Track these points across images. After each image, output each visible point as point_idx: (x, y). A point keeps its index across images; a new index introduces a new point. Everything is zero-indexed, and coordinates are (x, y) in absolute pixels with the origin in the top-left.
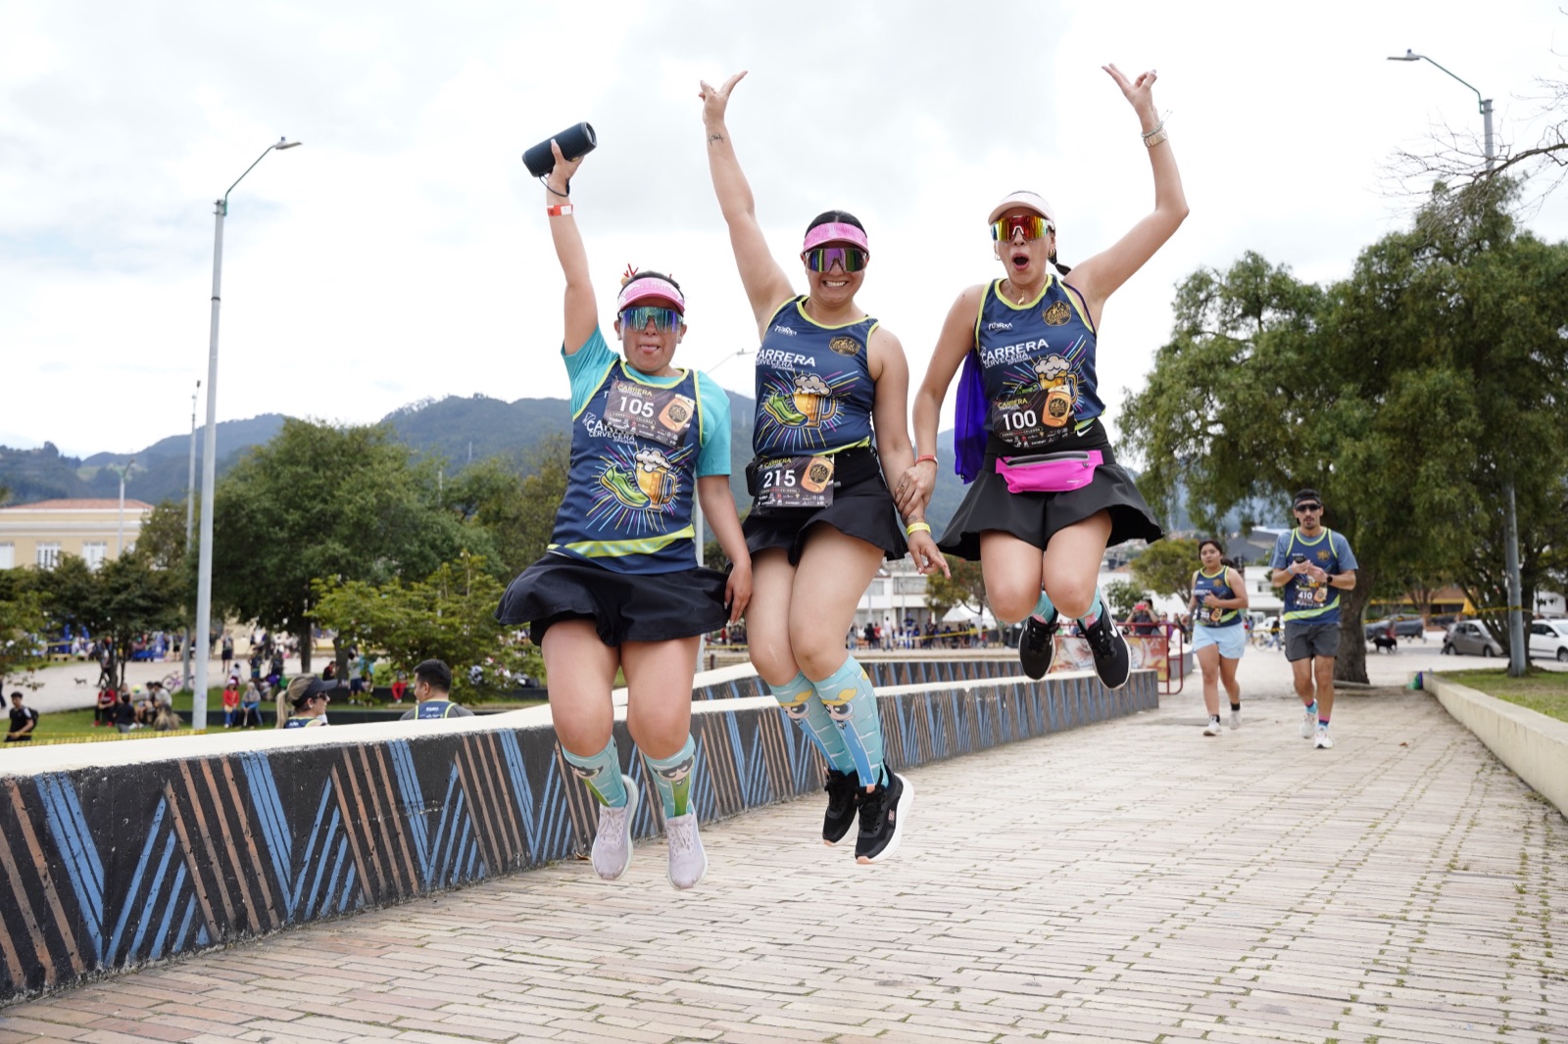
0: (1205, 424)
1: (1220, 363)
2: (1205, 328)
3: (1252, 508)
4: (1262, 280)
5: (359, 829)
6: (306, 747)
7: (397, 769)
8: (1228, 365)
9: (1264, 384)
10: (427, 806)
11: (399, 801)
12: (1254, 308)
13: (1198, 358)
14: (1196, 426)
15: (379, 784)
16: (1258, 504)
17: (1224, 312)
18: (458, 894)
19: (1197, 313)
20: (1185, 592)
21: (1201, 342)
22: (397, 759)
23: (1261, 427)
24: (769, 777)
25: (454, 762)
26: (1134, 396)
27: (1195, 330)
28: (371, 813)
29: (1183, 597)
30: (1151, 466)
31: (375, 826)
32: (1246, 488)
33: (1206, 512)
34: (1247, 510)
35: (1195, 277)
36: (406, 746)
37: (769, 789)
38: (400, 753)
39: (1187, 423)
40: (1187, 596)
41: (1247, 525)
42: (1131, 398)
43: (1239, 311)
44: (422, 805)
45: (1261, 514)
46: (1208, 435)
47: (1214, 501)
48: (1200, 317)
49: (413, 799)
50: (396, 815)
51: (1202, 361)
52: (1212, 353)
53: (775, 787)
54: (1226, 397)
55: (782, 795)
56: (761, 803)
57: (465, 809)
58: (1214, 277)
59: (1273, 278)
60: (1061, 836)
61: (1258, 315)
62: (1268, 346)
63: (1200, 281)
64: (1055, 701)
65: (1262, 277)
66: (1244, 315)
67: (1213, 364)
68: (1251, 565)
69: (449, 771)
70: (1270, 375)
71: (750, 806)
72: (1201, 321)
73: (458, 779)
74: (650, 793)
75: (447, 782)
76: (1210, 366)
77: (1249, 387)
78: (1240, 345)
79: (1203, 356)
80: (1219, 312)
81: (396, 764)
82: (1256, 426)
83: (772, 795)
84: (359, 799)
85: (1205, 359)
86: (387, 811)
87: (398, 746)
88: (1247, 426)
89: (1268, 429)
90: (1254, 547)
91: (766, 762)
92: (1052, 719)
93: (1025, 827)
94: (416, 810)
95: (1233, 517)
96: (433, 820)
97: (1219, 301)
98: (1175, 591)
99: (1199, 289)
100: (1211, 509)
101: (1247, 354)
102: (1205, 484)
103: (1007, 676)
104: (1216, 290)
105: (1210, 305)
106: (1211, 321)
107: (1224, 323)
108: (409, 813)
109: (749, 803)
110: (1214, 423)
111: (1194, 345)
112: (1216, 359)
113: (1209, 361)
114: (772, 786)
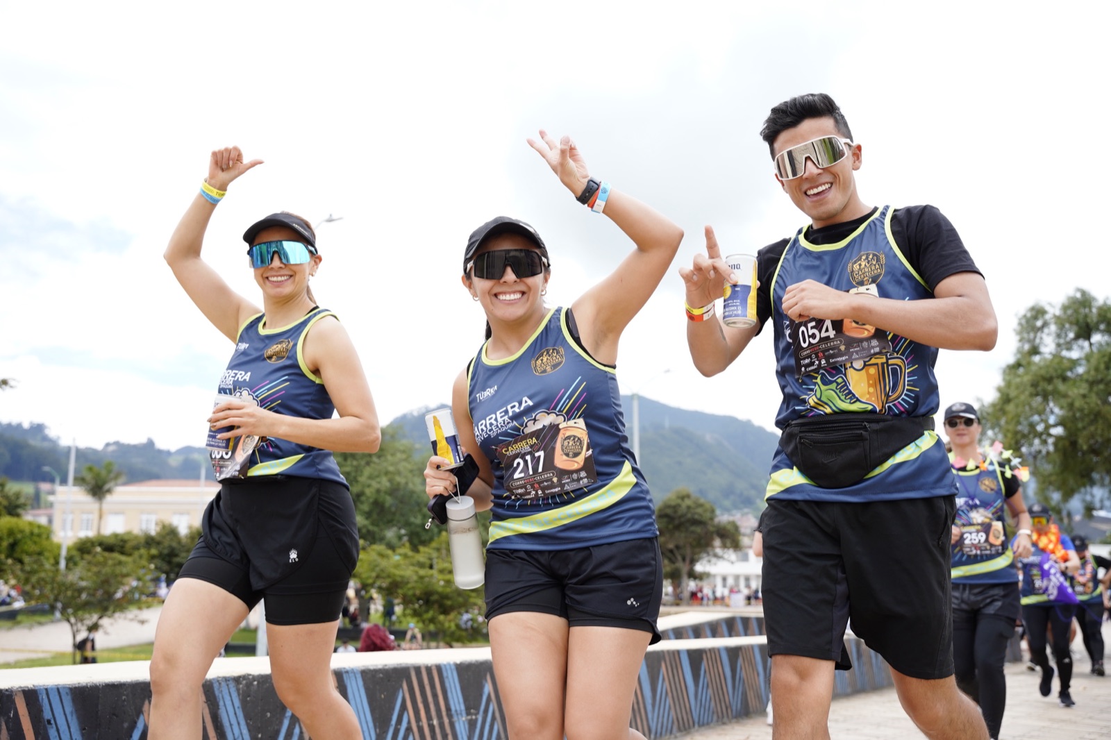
0: (1048, 427)
1: (1058, 377)
2: (1043, 349)
3: (1093, 496)
4: (1091, 311)
5: (420, 729)
6: (386, 665)
7: (447, 685)
8: (1065, 379)
9: (1097, 394)
10: (468, 713)
11: (448, 709)
12: (1085, 332)
13: (1038, 373)
14: (1040, 428)
15: (435, 696)
16: (1098, 493)
17: (1059, 336)
19: (1035, 337)
21: (1040, 361)
22: (447, 677)
23: (1096, 429)
24: (713, 704)
25: (486, 680)
27: (1035, 351)
28: (429, 718)
31: (432, 727)
32: (1086, 478)
33: (1052, 499)
34: (1088, 498)
35: (1032, 309)
36: (453, 667)
37: (713, 713)
38: (449, 672)
39: (1032, 426)
41: (1089, 509)
42: (983, 406)
43: (1071, 335)
44: (464, 713)
45: (1102, 501)
46: (1050, 435)
47: (1058, 489)
48: (1038, 340)
49: (458, 709)
50: (446, 721)
51: (1042, 376)
52: (1051, 369)
53: (717, 711)
54: (1065, 405)
55: (723, 717)
57: (494, 718)
58: (1047, 308)
59: (1100, 309)
61: (1088, 337)
62: (1099, 363)
63: (1038, 312)
65: (1090, 307)
66: (1077, 337)
67: (1051, 378)
68: (1094, 543)
69: (481, 688)
70: (1101, 387)
71: (699, 726)
72: (1039, 344)
73: (489, 696)
75: (481, 696)
76: (1049, 380)
77: (1084, 396)
78: (1074, 363)
79: (1043, 372)
80: (1054, 335)
81: (446, 681)
82: (1092, 428)
83: (715, 718)
84: (421, 706)
85: (1044, 374)
86: (440, 717)
87: (448, 667)
88: (1084, 428)
89: (1103, 430)
90: (1096, 529)
91: (710, 691)
94: (460, 717)
95: (1076, 504)
96: (472, 724)
97: (1053, 328)
99: (1035, 318)
100: (1056, 496)
101: (1080, 370)
102: (1050, 475)
104: (1051, 319)
105: (1046, 330)
106: (1048, 344)
107: (1059, 345)
108: (455, 719)
109: (699, 723)
110: (1055, 426)
111: (1035, 364)
112: (1054, 374)
113: (1048, 376)
114: (715, 710)
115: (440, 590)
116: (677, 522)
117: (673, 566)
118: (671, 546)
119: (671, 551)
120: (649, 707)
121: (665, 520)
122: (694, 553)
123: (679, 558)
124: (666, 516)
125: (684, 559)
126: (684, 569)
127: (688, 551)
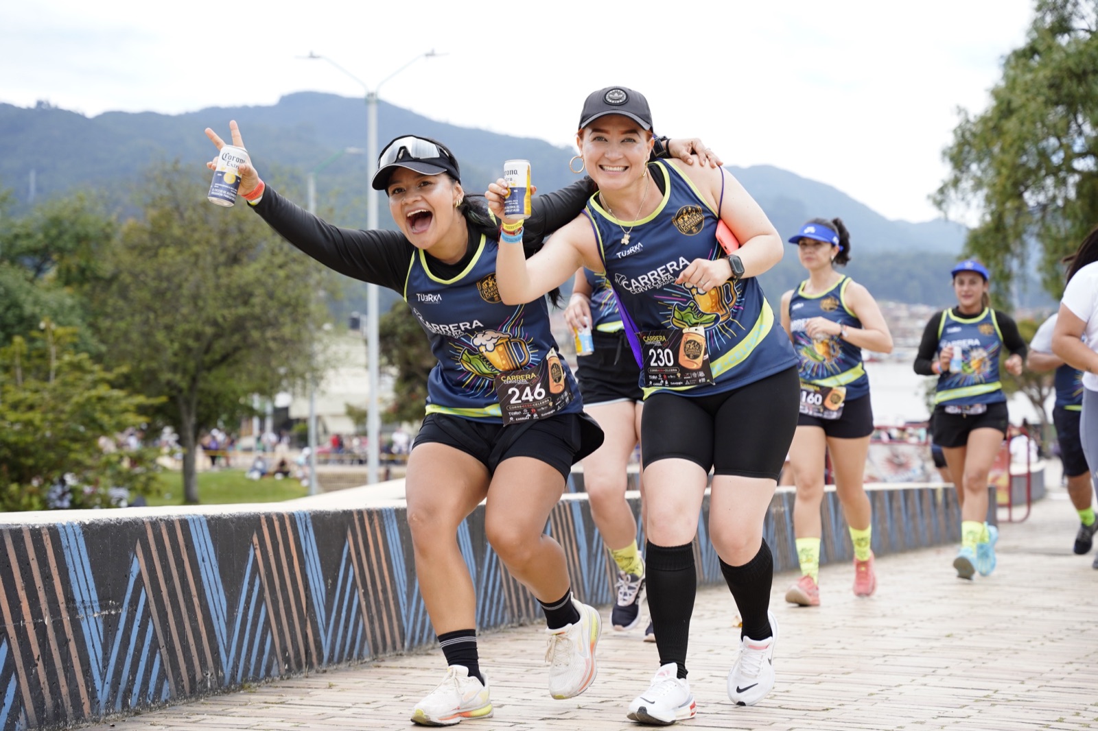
2: (1077, 23)
5: (21, 632)
7: (68, 559)
10: (102, 608)
11: (70, 599)
13: (1064, 65)
14: (1056, 159)
15: (47, 577)
18: (137, 718)
20: (1034, 392)
21: (1069, 43)
22: (69, 547)
24: (505, 593)
25: (135, 553)
26: (972, 119)
27: (1062, 26)
28: (36, 613)
29: (1032, 398)
30: (992, 214)
31: (41, 629)
36: (78, 531)
37: (505, 608)
38: (72, 539)
39: (1044, 155)
40: (1037, 396)
42: (968, 121)
44: (96, 606)
46: (1073, 171)
48: (1069, 7)
49: (86, 598)
50: (66, 618)
51: (1070, 70)
52: (1085, 59)
53: (512, 606)
55: (520, 617)
56: (495, 625)
57: (147, 614)
60: (877, 661)
67: (1085, 73)
69: (128, 564)
72: (1071, 14)
73: (139, 577)
74: (363, 604)
75: (127, 577)
76: (1081, 77)
79: (1071, 63)
81: (67, 552)
83: (508, 616)
84: (22, 594)
85: (1073, 66)
86: (55, 612)
87: (69, 530)
93: (830, 652)
94: (89, 611)
96: (110, 624)
98: (1021, 388)
102: (1066, 239)
106: (1086, 14)
108: (82, 614)
110: (1082, 155)
111: (1059, 47)
112: (1090, 67)
113: (1079, 71)
114: (508, 604)
115: (12, 439)
120: (403, 598)
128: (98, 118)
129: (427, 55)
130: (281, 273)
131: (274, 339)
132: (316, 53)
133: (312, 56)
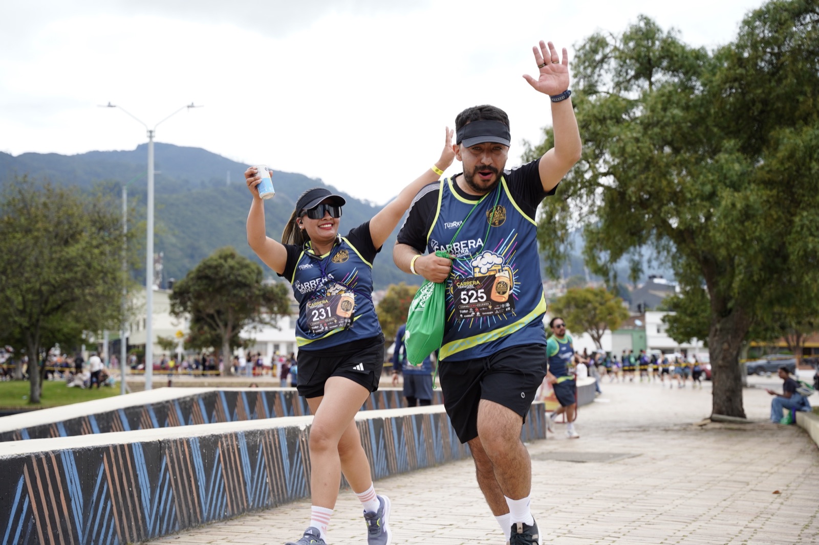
0: (596, 176)
1: (611, 118)
2: (601, 88)
3: (641, 255)
4: (653, 43)
8: (619, 121)
9: (651, 138)
12: (646, 70)
13: (591, 113)
14: (588, 176)
16: (647, 251)
17: (618, 74)
19: (593, 72)
20: (594, 332)
21: (596, 100)
23: (647, 178)
26: (533, 149)
27: (591, 89)
29: (593, 336)
30: (546, 212)
32: (636, 236)
33: (600, 258)
34: (636, 258)
35: (592, 39)
39: (579, 173)
40: (596, 335)
41: (636, 271)
42: (530, 150)
43: (632, 73)
45: (649, 261)
46: (599, 185)
47: (606, 249)
48: (596, 77)
51: (594, 116)
52: (605, 110)
54: (616, 150)
58: (609, 40)
59: (664, 41)
61: (649, 77)
62: (656, 103)
63: (598, 43)
64: (423, 436)
65: (653, 39)
66: (637, 77)
67: (605, 119)
70: (657, 130)
72: (597, 82)
76: (602, 121)
77: (637, 140)
78: (632, 104)
79: (595, 111)
80: (613, 73)
82: (643, 177)
85: (597, 114)
88: (635, 177)
89: (654, 179)
92: (419, 455)
95: (623, 264)
97: (613, 63)
98: (586, 330)
99: (595, 51)
100: (604, 256)
101: (638, 112)
102: (598, 233)
103: (384, 408)
104: (611, 52)
105: (605, 66)
106: (606, 82)
107: (618, 84)
110: (605, 174)
111: (590, 102)
112: (608, 115)
113: (601, 117)
116: (218, 284)
117: (213, 333)
118: (211, 311)
119: (211, 316)
121: (205, 281)
122: (238, 319)
123: (221, 324)
124: (207, 277)
125: (226, 325)
126: (226, 335)
127: (230, 317)
128: (20, 156)
129: (189, 107)
130: (96, 251)
131: (90, 294)
132: (112, 104)
133: (110, 106)
